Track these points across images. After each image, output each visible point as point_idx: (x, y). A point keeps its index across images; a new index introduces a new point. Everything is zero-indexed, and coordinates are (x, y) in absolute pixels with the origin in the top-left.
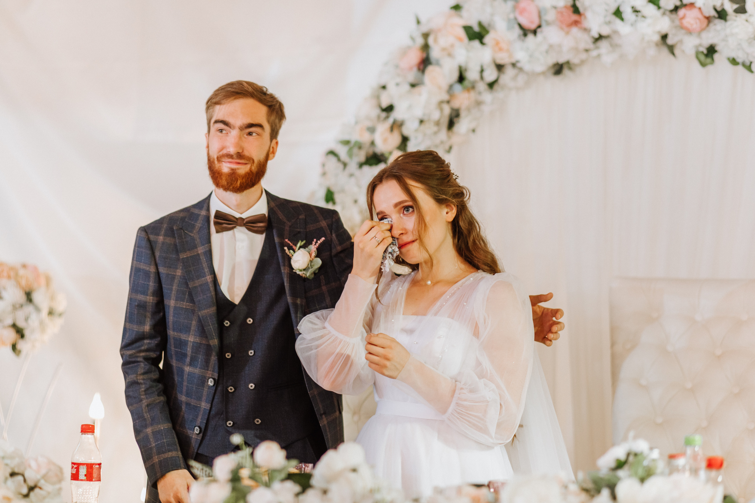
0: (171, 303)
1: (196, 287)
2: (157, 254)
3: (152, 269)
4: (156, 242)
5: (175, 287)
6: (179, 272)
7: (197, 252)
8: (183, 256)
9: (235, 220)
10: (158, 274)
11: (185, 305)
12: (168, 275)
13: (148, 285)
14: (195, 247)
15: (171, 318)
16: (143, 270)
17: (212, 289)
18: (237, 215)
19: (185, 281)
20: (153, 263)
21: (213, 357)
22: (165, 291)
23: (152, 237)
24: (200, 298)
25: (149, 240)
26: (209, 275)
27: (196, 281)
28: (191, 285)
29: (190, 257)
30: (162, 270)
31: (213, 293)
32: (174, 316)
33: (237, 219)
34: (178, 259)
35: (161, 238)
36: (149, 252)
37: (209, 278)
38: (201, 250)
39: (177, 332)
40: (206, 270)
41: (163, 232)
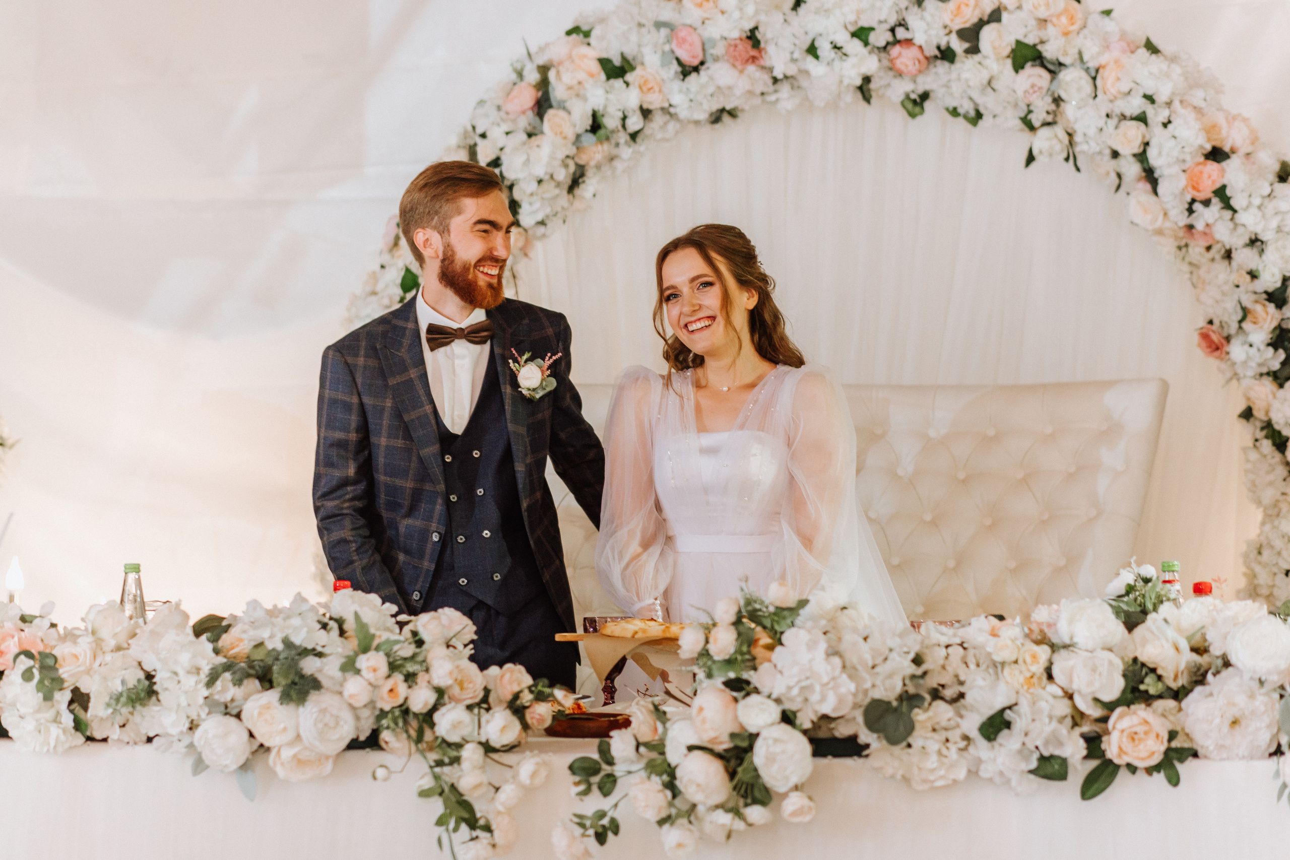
0: (382, 441)
1: (412, 420)
2: (359, 380)
3: (355, 400)
4: (356, 365)
5: (385, 422)
6: (389, 403)
7: (410, 375)
8: (392, 382)
9: (454, 332)
10: (362, 405)
11: (400, 443)
12: (375, 406)
13: (349, 419)
14: (405, 370)
15: (381, 460)
16: (341, 401)
17: (433, 422)
18: (455, 326)
19: (398, 414)
20: (355, 391)
21: (438, 507)
22: (372, 427)
23: (350, 360)
24: (418, 434)
25: (346, 363)
26: (428, 405)
27: (412, 413)
28: (406, 418)
29: (401, 382)
30: (366, 400)
31: (435, 427)
32: (385, 457)
33: (455, 330)
34: (386, 386)
35: (361, 361)
36: (349, 378)
37: (428, 408)
38: (413, 373)
39: (391, 477)
40: (424, 398)
41: (362, 352)
